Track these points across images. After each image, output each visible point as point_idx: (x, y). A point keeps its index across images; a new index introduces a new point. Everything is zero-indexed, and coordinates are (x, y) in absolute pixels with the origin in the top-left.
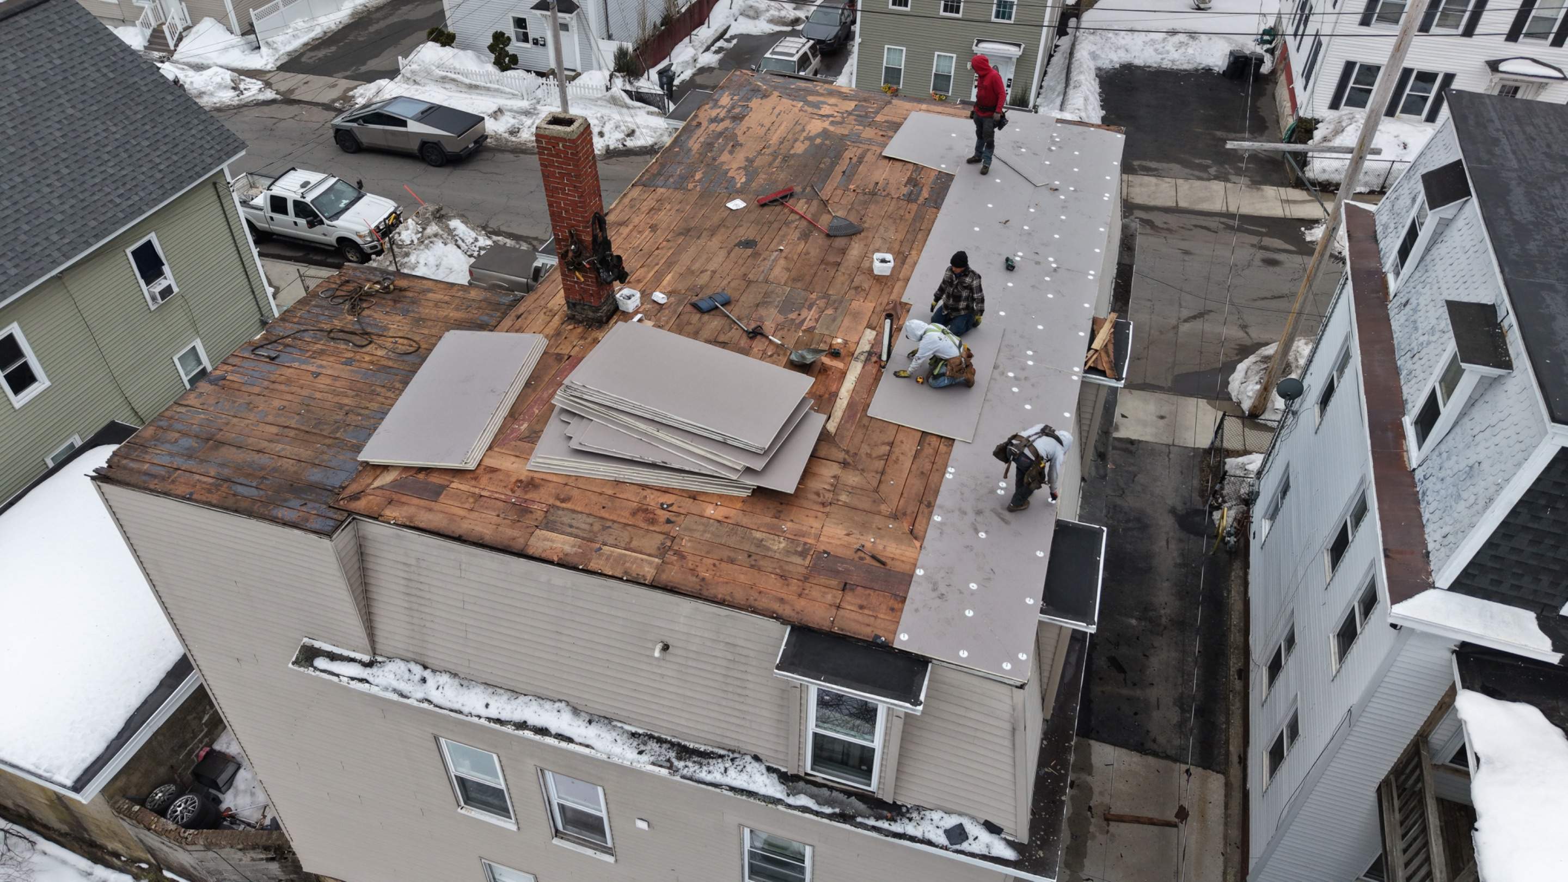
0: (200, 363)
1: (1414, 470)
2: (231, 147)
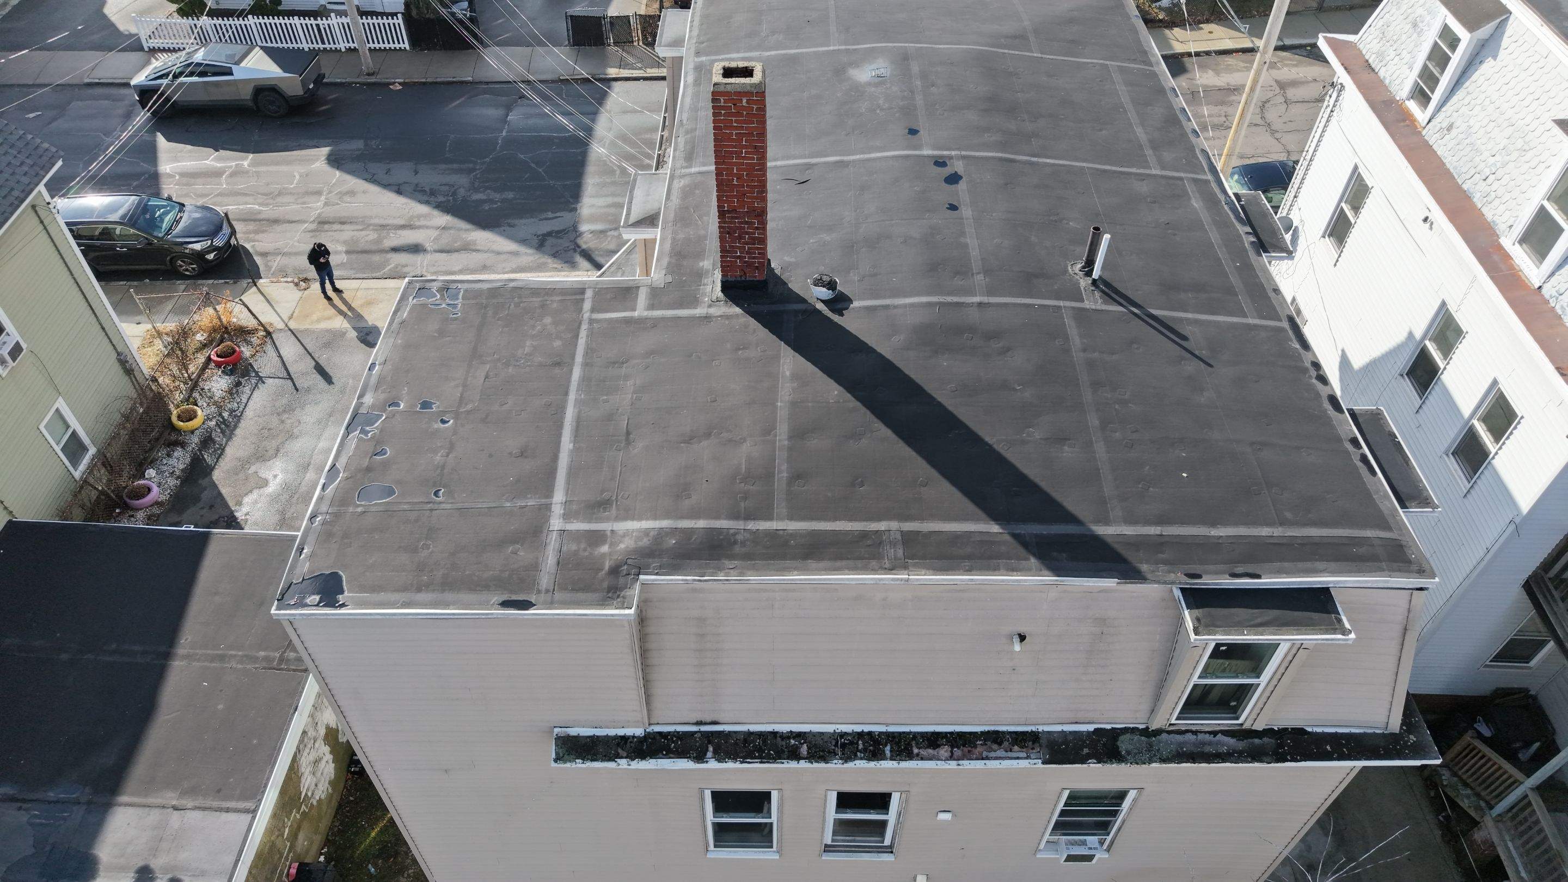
0: (68, 427)
1: (1540, 287)
2: (45, 158)
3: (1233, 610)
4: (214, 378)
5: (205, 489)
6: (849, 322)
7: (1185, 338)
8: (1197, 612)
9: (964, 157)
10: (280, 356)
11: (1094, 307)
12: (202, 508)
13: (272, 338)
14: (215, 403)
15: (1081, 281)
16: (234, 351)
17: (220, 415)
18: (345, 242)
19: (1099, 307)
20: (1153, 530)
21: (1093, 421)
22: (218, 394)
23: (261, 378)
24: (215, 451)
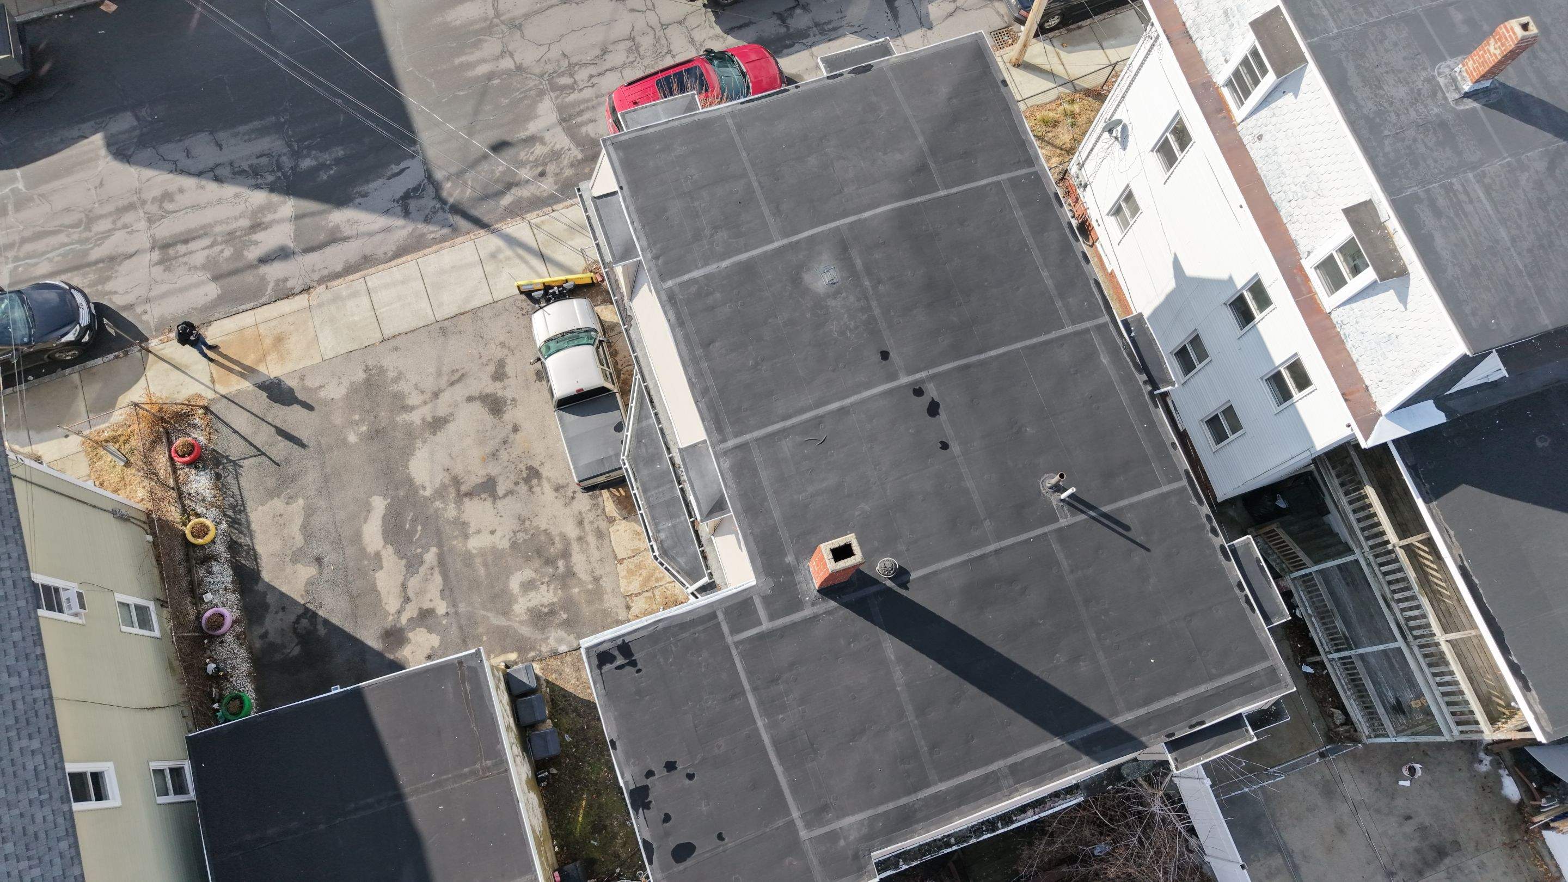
3: (1193, 746)
4: (192, 478)
5: (265, 594)
6: (914, 594)
7: (1127, 528)
8: (1174, 754)
9: (932, 377)
10: (235, 432)
11: (1067, 524)
12: (276, 613)
13: (212, 413)
14: (212, 505)
15: (1052, 498)
16: (192, 446)
17: (225, 515)
18: (204, 267)
19: (1070, 523)
20: (1142, 711)
21: (1092, 635)
22: (208, 494)
23: (234, 462)
24: (248, 553)
